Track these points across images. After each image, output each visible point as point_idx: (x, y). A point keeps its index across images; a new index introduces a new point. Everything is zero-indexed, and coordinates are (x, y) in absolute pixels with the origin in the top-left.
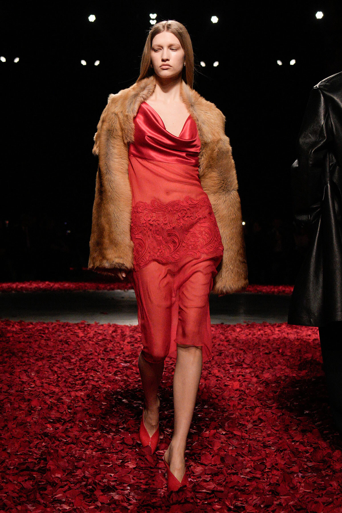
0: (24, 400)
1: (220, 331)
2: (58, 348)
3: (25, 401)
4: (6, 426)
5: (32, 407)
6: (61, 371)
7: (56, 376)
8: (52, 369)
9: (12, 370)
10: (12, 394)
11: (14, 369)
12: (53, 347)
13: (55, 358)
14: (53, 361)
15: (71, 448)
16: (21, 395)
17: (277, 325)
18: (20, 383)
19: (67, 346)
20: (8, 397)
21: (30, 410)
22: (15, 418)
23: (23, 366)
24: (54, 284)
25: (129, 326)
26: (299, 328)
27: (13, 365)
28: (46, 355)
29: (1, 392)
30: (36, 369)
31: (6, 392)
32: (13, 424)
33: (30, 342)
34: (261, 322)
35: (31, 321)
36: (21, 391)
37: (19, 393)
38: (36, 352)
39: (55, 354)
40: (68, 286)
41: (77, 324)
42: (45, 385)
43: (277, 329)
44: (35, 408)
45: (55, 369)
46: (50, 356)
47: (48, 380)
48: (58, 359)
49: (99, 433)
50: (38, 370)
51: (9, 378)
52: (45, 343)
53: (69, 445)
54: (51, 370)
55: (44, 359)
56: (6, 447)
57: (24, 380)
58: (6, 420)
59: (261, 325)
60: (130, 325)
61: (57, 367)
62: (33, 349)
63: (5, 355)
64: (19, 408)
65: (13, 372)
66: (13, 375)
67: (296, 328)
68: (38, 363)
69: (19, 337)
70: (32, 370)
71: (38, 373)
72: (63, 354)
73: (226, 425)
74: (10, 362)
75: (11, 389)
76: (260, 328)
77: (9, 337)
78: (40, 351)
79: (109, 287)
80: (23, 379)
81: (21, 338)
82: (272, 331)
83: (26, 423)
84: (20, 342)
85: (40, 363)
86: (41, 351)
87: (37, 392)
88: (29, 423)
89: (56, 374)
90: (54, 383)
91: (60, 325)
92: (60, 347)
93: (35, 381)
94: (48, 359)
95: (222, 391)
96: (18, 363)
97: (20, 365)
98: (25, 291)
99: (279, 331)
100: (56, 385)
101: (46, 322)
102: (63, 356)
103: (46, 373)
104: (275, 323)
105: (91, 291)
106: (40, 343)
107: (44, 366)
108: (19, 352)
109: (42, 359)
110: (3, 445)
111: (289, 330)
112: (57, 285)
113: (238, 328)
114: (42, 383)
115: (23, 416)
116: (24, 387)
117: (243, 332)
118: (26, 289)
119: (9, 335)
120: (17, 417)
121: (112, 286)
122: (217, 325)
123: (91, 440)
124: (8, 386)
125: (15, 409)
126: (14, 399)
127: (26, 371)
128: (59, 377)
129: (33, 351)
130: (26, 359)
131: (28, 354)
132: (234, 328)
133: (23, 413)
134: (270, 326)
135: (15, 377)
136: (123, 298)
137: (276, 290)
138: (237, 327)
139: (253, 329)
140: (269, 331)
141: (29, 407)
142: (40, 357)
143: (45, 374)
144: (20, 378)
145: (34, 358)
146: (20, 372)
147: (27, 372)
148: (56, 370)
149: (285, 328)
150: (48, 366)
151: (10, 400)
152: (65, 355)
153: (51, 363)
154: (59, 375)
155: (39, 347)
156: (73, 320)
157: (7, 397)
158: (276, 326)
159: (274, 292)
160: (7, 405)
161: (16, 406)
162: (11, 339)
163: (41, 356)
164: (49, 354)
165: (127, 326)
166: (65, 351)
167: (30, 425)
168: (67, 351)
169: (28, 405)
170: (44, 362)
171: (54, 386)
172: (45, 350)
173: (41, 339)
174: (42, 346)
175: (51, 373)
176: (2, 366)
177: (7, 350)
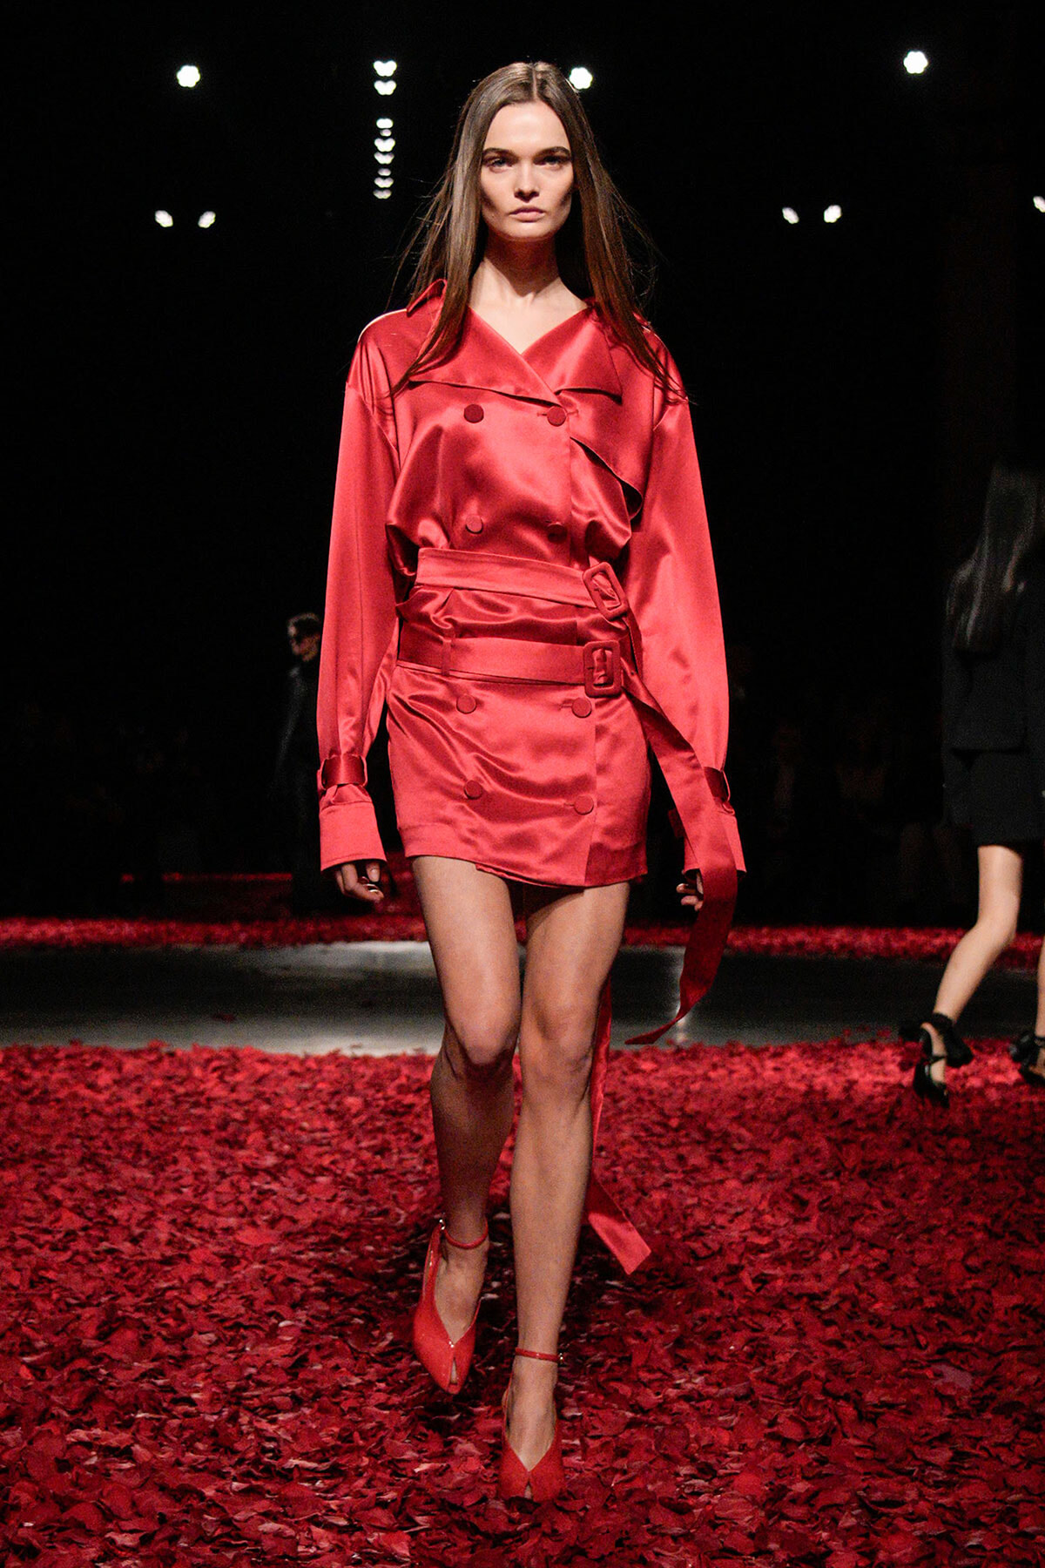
2: (69, 1126)
6: (75, 1200)
8: (46, 1193)
12: (55, 1123)
13: (55, 1160)
14: (49, 1169)
17: (772, 1050)
25: (302, 1056)
26: (842, 1060)
28: (31, 1150)
34: (722, 1043)
39: (58, 1147)
40: (116, 934)
41: (136, 1054)
43: (770, 1064)
45: (57, 1192)
46: (43, 1152)
48: (67, 1161)
54: (42, 1195)
55: (22, 1162)
59: (720, 1052)
60: (305, 1053)
61: (63, 1187)
67: (831, 1060)
76: (716, 1059)
78: (10, 1138)
79: (243, 937)
82: (753, 1069)
86: (16, 1138)
92: (76, 1124)
94: (37, 1163)
99: (776, 1069)
101: (38, 1045)
103: (26, 1204)
104: (764, 1044)
105: (189, 947)
106: (12, 1113)
107: (21, 1184)
109: (17, 1162)
111: (807, 1066)
113: (645, 1060)
114: (13, 1238)
117: (660, 1074)
121: (255, 933)
132: (635, 1060)
134: (747, 1056)
136: (286, 968)
137: (777, 941)
138: (643, 1056)
139: (692, 1064)
140: (746, 1071)
142: (10, 1155)
143: (23, 1208)
149: (794, 1060)
150: (33, 1186)
153: (43, 1174)
155: (11, 1125)
156: (124, 1040)
158: (768, 1054)
159: (769, 947)
163: (14, 1151)
164: (39, 1148)
165: (294, 1057)
170: (25, 1170)
172: (29, 1133)
173: (18, 1101)
174: (20, 1122)
175: (41, 1205)
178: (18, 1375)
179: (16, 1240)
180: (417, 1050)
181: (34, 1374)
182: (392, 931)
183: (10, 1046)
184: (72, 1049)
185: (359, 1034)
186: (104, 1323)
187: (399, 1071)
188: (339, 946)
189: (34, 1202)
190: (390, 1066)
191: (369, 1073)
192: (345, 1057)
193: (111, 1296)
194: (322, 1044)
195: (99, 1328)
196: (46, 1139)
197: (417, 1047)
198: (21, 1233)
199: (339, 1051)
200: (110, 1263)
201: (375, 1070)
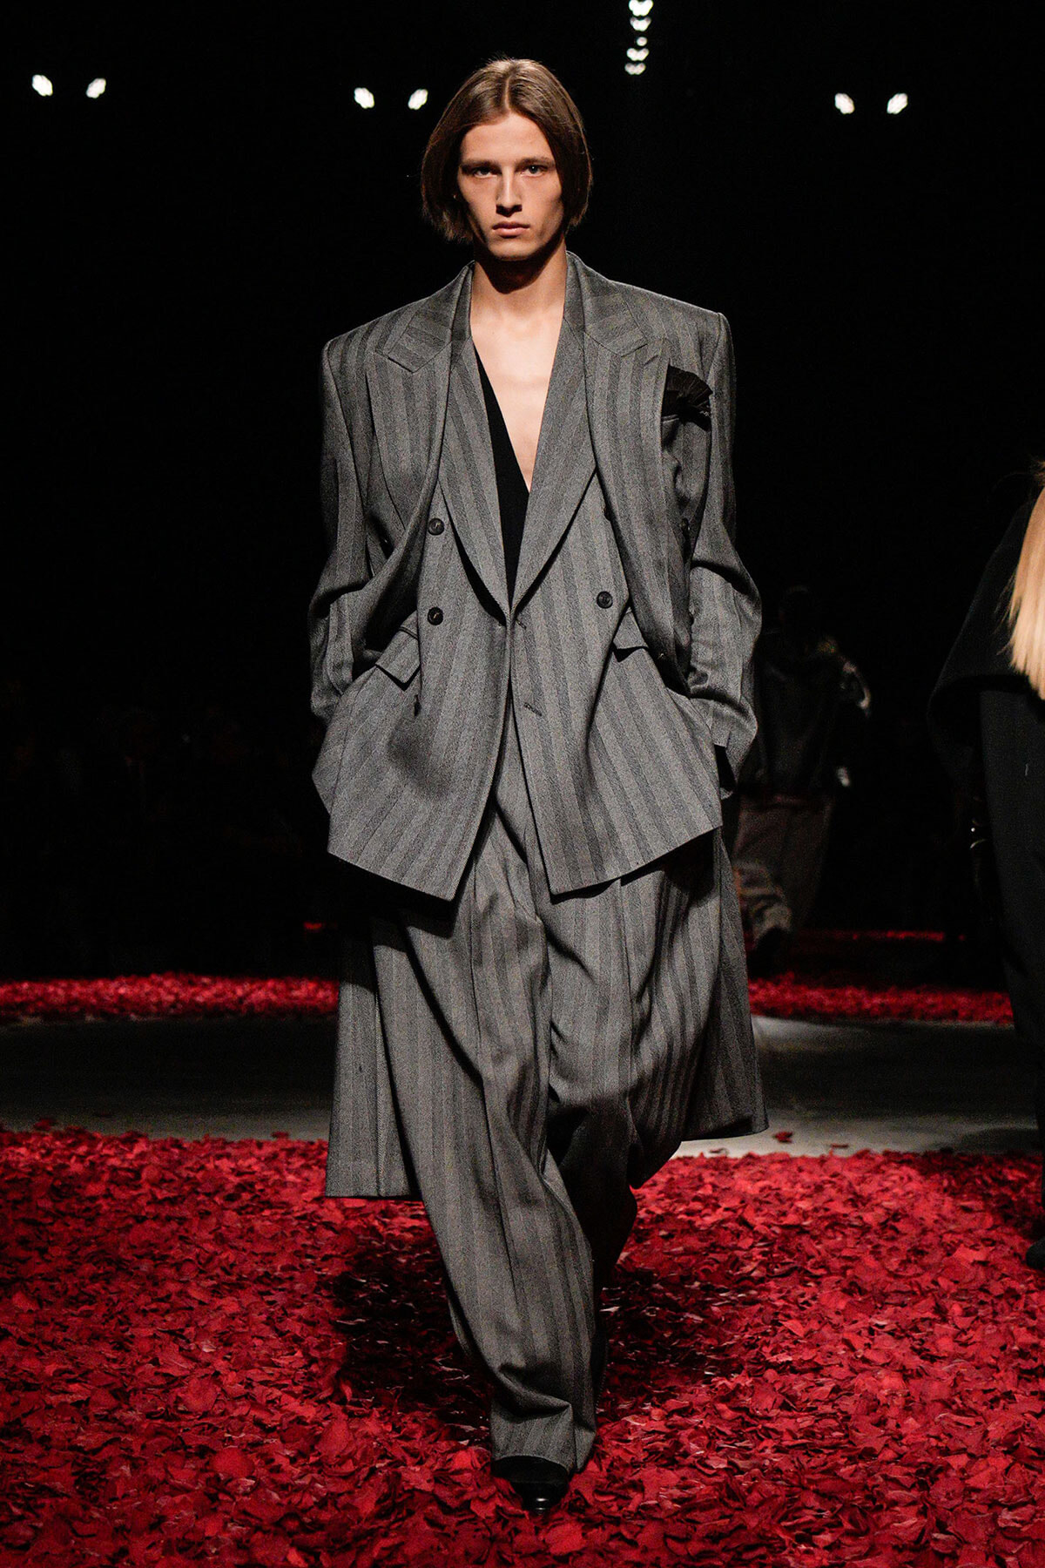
0: (179, 1448)
1: (941, 1184)
2: (294, 1242)
3: (188, 1456)
4: (124, 1552)
5: (219, 1478)
7: (299, 1354)
8: (278, 1325)
9: (124, 1331)
10: (131, 1427)
11: (130, 1324)
12: (274, 1238)
13: (287, 1285)
14: (279, 1298)
16: (172, 1429)
18: (160, 1381)
19: (330, 1234)
20: (119, 1439)
21: (212, 1491)
22: (158, 1523)
23: (163, 1316)
24: (252, 991)
27: (122, 1311)
28: (252, 1272)
29: (87, 1418)
30: (215, 1327)
31: (105, 1419)
32: (149, 1548)
33: (182, 1220)
35: (178, 1136)
36: (165, 1416)
37: (159, 1422)
38: (210, 1260)
39: (283, 1269)
40: (308, 998)
42: (257, 1390)
44: (230, 1484)
45: (296, 1329)
46: (266, 1274)
47: (269, 1371)
48: (297, 1286)
50: (223, 1333)
51: (114, 1361)
52: (239, 1225)
54: (276, 1330)
55: (242, 1287)
57: (176, 1373)
58: (120, 1530)
61: (300, 1319)
62: (198, 1247)
63: (88, 1268)
64: (165, 1482)
65: (126, 1339)
66: (128, 1351)
68: (223, 1302)
69: (134, 1199)
70: (203, 1332)
71: (227, 1344)
72: (319, 1270)
73: (1009, 1560)
74: (110, 1299)
75: (125, 1407)
77: (93, 1199)
78: (224, 1256)
80: (166, 1365)
81: (143, 1201)
83: (200, 1544)
84: (140, 1220)
85: (230, 1304)
86: (230, 1255)
87: (233, 1418)
88: (217, 1543)
89: (300, 1347)
90: (295, 1384)
91: (291, 1152)
92: (301, 1240)
93: (217, 1373)
94: (262, 1288)
95: (978, 1423)
96: (143, 1300)
97: (154, 1311)
98: (136, 1013)
100: (304, 1392)
101: (236, 1139)
102: (320, 1276)
103: (257, 1342)
106: (219, 1224)
107: (248, 1314)
108: (140, 1257)
109: (237, 1287)
112: (261, 993)
114: (249, 1384)
115: (186, 1514)
116: (179, 1400)
118: (141, 1007)
119: (94, 1189)
120: (162, 1519)
122: (928, 1156)
124: (115, 1394)
125: (152, 1486)
126: (143, 1447)
127: (176, 1335)
128: (313, 1361)
129: (198, 1256)
130: (172, 1287)
131: (178, 1266)
133: (184, 1501)
135: (138, 1358)
141: (208, 1480)
142: (226, 1278)
144: (155, 1362)
145: (205, 1284)
146: (155, 1336)
147: (183, 1338)
148: (297, 1333)
150: (264, 1316)
151: (126, 1450)
152: (325, 1271)
153: (271, 1303)
154: (315, 1354)
155: (220, 1240)
157: (110, 1437)
160: (117, 1469)
161: (155, 1473)
163: (228, 1273)
164: (261, 1270)
166: (326, 1258)
167: (217, 1553)
168: (331, 1256)
169: (203, 1471)
170: (248, 1299)
171: (296, 1396)
172: (244, 1250)
173: (223, 1208)
174: (231, 1236)
175: (277, 1343)
176: (79, 1316)
177: (93, 1249)
178: (286, 1559)
179: (253, 1387)
181: (306, 1560)
183: (201, 1139)
184: (282, 1143)
186: (386, 1497)
187: (700, 1179)
189: (266, 1339)
193: (387, 1461)
195: (378, 1502)
196: (267, 1258)
197: (716, 1148)
198: (260, 1378)
200: (378, 1419)
201: (668, 1176)
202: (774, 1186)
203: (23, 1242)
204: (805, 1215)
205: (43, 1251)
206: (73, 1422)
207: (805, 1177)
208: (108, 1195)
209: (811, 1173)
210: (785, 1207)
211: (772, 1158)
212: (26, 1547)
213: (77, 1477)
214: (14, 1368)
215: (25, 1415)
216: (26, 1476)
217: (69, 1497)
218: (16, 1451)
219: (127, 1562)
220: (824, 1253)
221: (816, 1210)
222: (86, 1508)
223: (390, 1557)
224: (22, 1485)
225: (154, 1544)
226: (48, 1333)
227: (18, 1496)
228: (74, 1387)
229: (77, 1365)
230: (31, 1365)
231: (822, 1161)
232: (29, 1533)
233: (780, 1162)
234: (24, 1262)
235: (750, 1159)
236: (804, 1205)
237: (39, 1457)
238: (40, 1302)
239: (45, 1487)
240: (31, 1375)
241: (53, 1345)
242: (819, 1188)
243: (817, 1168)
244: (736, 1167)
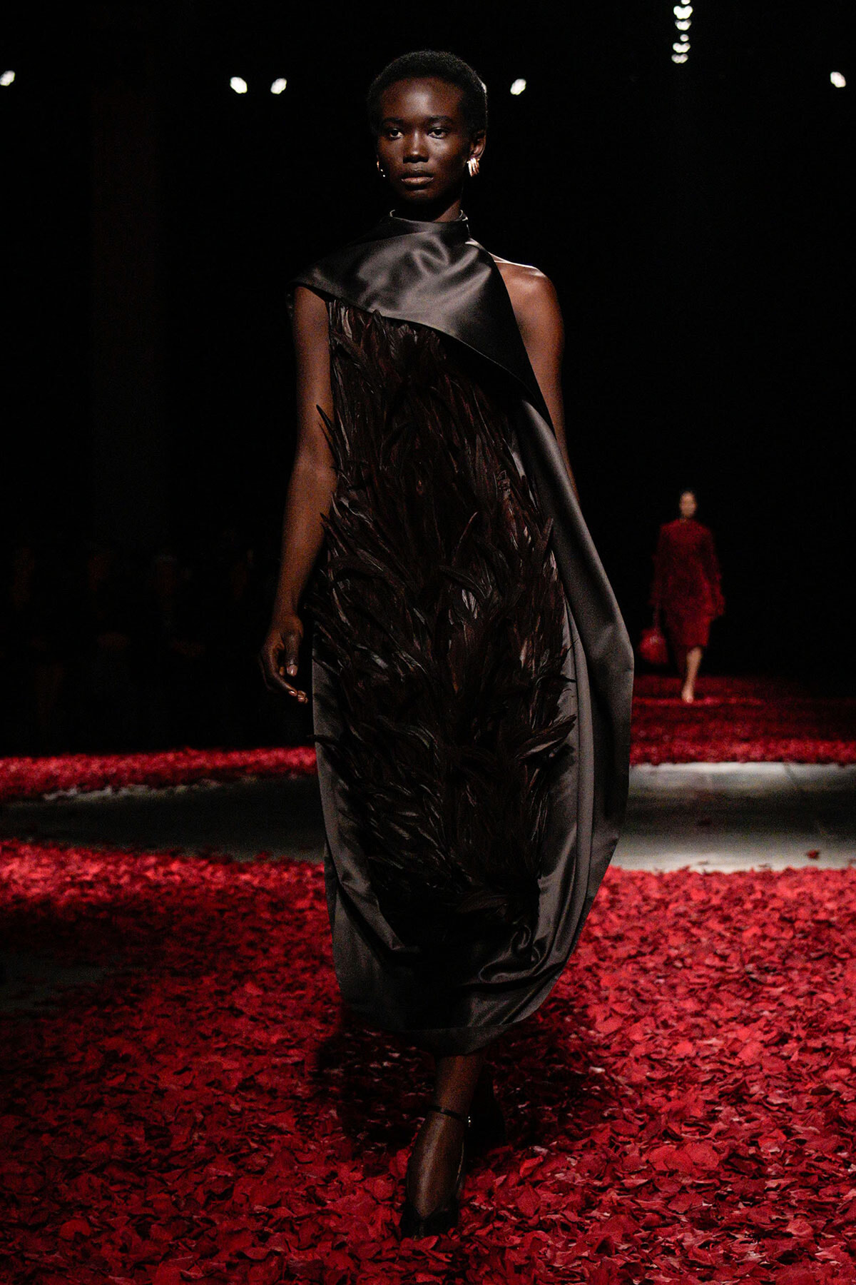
0: (372, 1094)
3: (379, 1102)
4: (334, 1174)
5: (402, 1118)
10: (335, 1080)
15: (538, 1243)
16: (365, 1081)
18: (356, 1046)
20: (326, 1089)
22: (358, 1152)
25: (655, 873)
27: (326, 995)
29: (303, 1075)
49: (613, 1195)
53: (528, 1231)
56: (345, 1238)
58: (331, 1158)
60: (656, 870)
63: (300, 963)
75: (331, 1065)
77: (302, 911)
110: (335, 1234)
115: (379, 1145)
119: (302, 904)
123: (595, 1217)
162: (310, 915)
165: (649, 874)
176: (293, 999)
177: (302, 948)
180: (765, 866)
182: (713, 752)
185: (703, 852)
187: (752, 887)
188: (666, 767)
190: (741, 882)
191: (724, 889)
192: (696, 874)
194: (671, 861)
197: (762, 863)
199: (687, 868)
201: (728, 886)
202: (808, 892)
203: (251, 945)
204: (832, 913)
205: (265, 951)
206: (292, 1077)
207: (831, 885)
208: (312, 908)
209: (835, 882)
210: (817, 907)
211: (806, 871)
212: (261, 1172)
213: (297, 1119)
214: (248, 1038)
215: (257, 1074)
216: (260, 1119)
217: (292, 1134)
218: (252, 1100)
219: (337, 1181)
220: (847, 940)
221: (840, 909)
222: (305, 1142)
223: (531, 1175)
224: (257, 1126)
225: (356, 1168)
226: (271, 1012)
227: (254, 1134)
228: (291, 1052)
229: (295, 1036)
230: (259, 1036)
231: (843, 872)
232: (264, 1161)
233: (813, 873)
234: (251, 959)
235: (789, 872)
236: (830, 906)
237: (269, 1104)
238: (265, 989)
239: (274, 1127)
240: (261, 1044)
241: (275, 1021)
242: (841, 893)
243: (839, 878)
244: (779, 878)
